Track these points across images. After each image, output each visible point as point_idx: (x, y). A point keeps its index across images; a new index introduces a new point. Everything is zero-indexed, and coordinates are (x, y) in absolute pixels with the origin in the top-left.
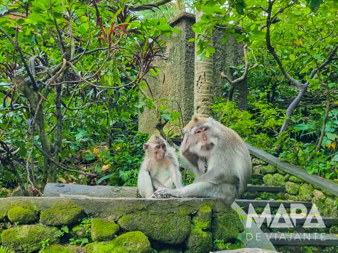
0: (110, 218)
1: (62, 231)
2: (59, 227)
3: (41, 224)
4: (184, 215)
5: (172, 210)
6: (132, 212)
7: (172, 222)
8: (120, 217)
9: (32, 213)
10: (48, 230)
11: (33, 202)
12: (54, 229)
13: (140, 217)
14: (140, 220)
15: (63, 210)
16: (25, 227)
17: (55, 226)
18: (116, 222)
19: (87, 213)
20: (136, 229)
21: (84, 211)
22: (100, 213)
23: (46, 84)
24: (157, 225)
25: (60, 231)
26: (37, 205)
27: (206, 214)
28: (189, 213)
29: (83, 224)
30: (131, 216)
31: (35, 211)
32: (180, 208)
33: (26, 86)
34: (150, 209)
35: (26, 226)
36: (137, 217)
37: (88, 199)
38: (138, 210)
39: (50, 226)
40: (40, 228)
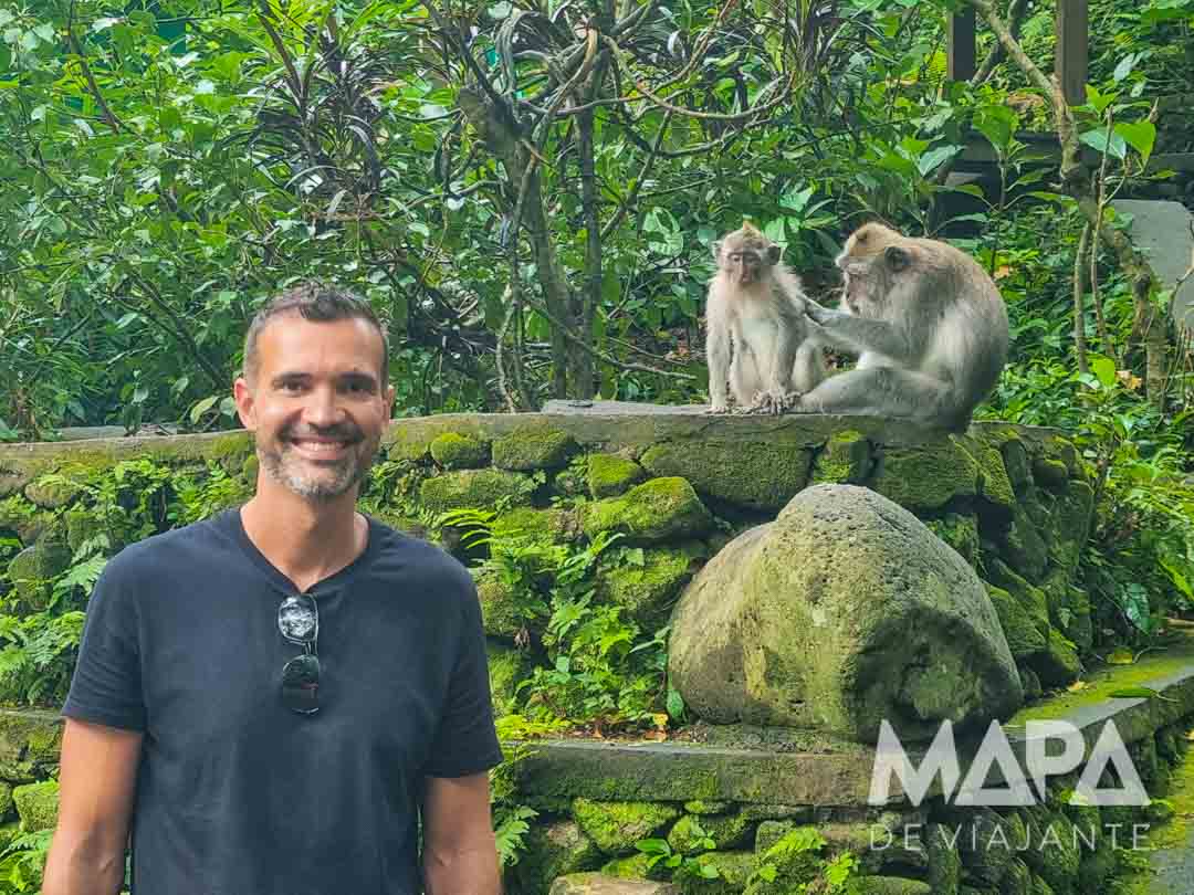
0: (624, 452)
1: (535, 481)
2: (529, 472)
3: (495, 468)
4: (790, 451)
5: (760, 438)
6: (669, 439)
7: (760, 463)
8: (645, 451)
9: (475, 445)
10: (508, 479)
11: (477, 423)
12: (520, 476)
13: (686, 451)
14: (685, 456)
15: (534, 438)
16: (463, 473)
17: (523, 471)
18: (637, 461)
19: (580, 443)
20: (676, 474)
21: (573, 439)
22: (605, 442)
23: (543, 110)
24: (723, 467)
25: (530, 481)
26: (485, 429)
27: (843, 447)
28: (803, 445)
29: (574, 465)
30: (667, 446)
31: (482, 442)
32: (782, 434)
33: (490, 119)
34: (710, 433)
35: (466, 471)
36: (678, 452)
37: (580, 416)
38: (680, 435)
39: (512, 470)
40: (493, 474)
